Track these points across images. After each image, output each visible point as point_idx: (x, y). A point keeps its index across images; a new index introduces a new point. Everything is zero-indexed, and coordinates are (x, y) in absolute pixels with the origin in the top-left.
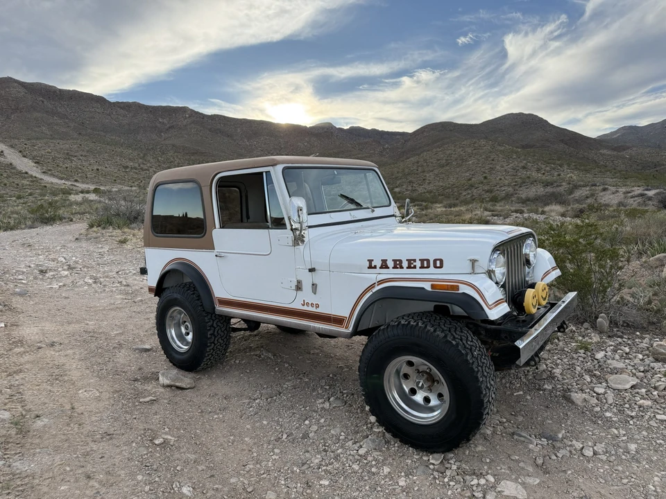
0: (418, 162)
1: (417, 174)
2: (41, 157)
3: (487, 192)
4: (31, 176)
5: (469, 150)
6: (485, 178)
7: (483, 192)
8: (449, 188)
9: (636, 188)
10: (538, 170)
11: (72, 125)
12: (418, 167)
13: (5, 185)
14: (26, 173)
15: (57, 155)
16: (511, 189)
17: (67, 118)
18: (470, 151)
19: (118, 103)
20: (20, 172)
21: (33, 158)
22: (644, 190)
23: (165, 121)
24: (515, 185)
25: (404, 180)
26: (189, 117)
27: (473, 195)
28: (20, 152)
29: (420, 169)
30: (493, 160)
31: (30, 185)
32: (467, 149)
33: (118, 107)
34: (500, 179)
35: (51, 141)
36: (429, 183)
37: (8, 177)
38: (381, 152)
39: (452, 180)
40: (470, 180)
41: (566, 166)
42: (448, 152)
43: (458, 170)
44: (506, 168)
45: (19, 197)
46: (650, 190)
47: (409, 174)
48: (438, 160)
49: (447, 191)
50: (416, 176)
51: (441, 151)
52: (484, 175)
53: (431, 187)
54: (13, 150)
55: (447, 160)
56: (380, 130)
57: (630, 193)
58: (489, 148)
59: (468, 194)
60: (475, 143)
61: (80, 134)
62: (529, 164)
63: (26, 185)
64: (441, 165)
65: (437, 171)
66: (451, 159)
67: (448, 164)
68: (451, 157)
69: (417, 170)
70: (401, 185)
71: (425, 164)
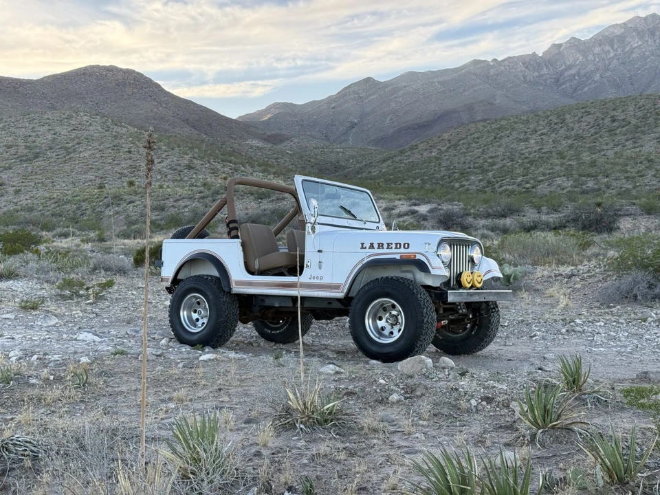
5: (63, 130)
8: (68, 202)
10: (214, 172)
16: (195, 204)
18: (64, 132)
22: (411, 206)
24: (203, 198)
27: (129, 216)
30: (130, 152)
32: (58, 129)
36: (17, 192)
39: (63, 188)
40: (102, 187)
41: (248, 167)
43: (67, 167)
46: (418, 205)
48: (9, 147)
49: (68, 207)
53: (24, 200)
55: (27, 147)
58: (99, 128)
60: (70, 117)
62: (194, 160)
64: (21, 157)
65: (20, 169)
66: (37, 146)
67: (37, 156)
68: (34, 142)
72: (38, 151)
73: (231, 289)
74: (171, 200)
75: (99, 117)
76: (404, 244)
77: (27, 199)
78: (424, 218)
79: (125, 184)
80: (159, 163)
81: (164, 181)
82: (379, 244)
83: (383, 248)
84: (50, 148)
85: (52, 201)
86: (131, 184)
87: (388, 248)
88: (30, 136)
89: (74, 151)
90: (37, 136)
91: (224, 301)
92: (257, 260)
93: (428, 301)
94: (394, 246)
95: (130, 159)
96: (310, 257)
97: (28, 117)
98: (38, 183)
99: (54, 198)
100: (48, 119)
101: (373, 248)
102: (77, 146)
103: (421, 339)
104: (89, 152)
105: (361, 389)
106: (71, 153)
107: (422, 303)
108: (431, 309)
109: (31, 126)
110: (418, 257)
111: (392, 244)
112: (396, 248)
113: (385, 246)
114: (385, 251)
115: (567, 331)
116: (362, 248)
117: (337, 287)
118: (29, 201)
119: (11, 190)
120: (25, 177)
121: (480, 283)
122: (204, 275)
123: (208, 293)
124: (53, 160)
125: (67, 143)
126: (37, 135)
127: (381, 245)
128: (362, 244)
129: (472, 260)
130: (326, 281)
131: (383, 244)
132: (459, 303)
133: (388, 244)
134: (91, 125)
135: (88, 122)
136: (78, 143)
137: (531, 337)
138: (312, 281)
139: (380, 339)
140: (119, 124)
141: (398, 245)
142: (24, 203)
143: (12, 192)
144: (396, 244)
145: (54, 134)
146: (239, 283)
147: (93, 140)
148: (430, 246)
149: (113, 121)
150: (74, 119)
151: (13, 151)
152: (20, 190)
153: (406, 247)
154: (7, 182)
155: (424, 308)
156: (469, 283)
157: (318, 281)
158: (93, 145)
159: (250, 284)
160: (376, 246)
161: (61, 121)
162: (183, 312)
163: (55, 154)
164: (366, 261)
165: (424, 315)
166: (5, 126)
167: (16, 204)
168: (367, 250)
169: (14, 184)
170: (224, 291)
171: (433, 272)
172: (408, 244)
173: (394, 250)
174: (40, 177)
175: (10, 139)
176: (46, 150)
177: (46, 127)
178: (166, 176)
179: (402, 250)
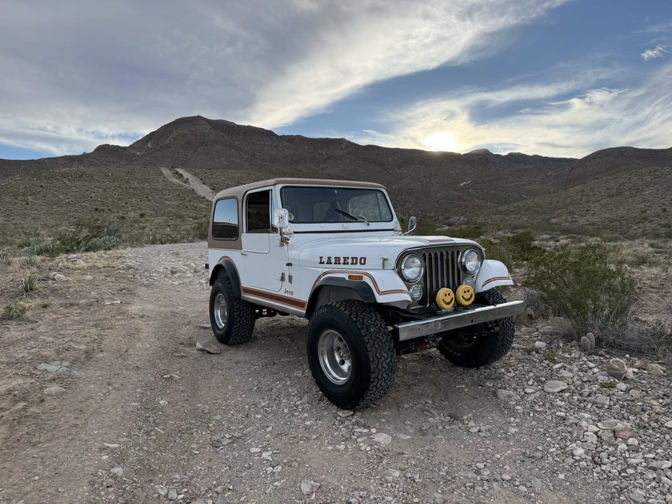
0: (583, 191)
1: (580, 204)
2: (217, 184)
3: (664, 226)
4: (208, 201)
5: (648, 179)
6: (664, 210)
7: (659, 227)
8: (617, 220)
11: (244, 156)
12: (582, 196)
13: (187, 207)
14: (204, 198)
15: (229, 183)
17: (242, 150)
19: (284, 136)
20: (199, 197)
21: (211, 185)
23: (323, 152)
25: (563, 210)
26: (345, 148)
27: (645, 230)
28: (201, 179)
29: (584, 200)
31: (205, 208)
33: (284, 140)
35: (226, 170)
36: (593, 215)
37: (190, 201)
38: (543, 179)
39: (621, 212)
40: (644, 212)
42: (621, 181)
43: (631, 200)
45: (195, 218)
47: (570, 204)
48: (608, 189)
49: (613, 223)
50: (578, 206)
51: (612, 179)
52: (663, 207)
53: (595, 219)
54: (196, 178)
55: (618, 189)
56: (543, 156)
59: (640, 228)
60: (657, 170)
61: (251, 164)
63: (203, 208)
65: (604, 201)
66: (623, 188)
69: (581, 200)
70: (559, 216)
71: (591, 194)
98: (608, 210)
119: (591, 213)
120: (604, 206)
124: (625, 196)
152: (596, 214)
154: (592, 209)
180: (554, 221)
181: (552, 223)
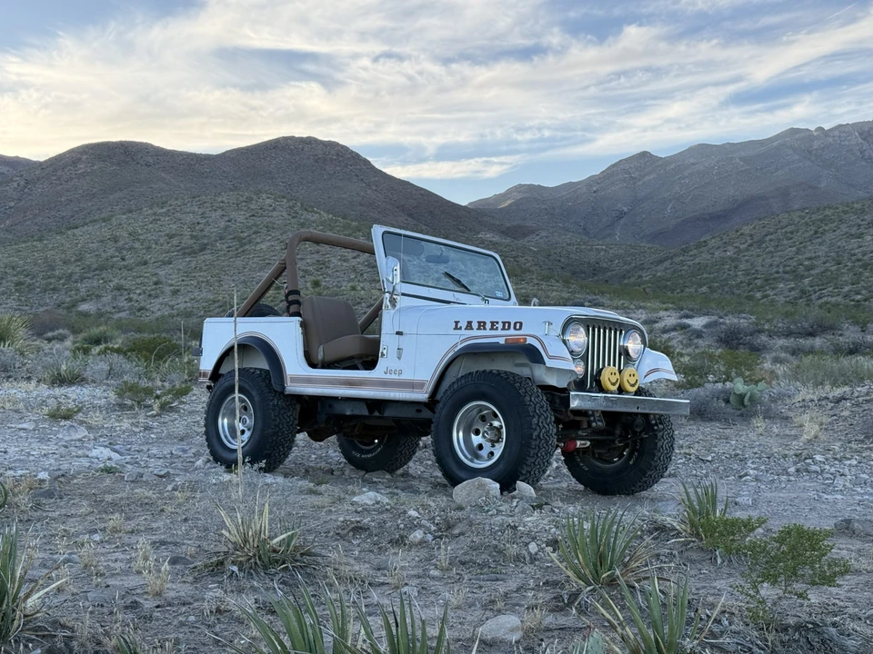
0: (113, 239)
1: (128, 268)
5: (240, 217)
9: (662, 313)
12: (119, 250)
18: (241, 219)
22: (681, 318)
25: (95, 283)
32: (233, 215)
34: (353, 288)
36: (175, 292)
42: (188, 218)
43: (239, 262)
44: (354, 262)
46: (693, 317)
47: (102, 268)
48: (171, 236)
50: (125, 273)
51: (167, 214)
53: (182, 303)
55: (192, 237)
57: (657, 322)
58: (285, 214)
60: (249, 200)
64: (184, 248)
65: (181, 264)
66: (205, 236)
67: (203, 248)
68: (202, 230)
69: (123, 259)
70: (92, 296)
71: (137, 245)
72: (206, 241)
73: (284, 388)
74: (363, 305)
75: (285, 201)
76: (515, 324)
77: (186, 302)
78: (699, 334)
79: (309, 285)
80: (354, 258)
81: (359, 281)
82: (479, 323)
83: (485, 329)
84: (221, 238)
85: (217, 305)
86: (316, 284)
87: (492, 329)
88: (198, 223)
89: (250, 242)
90: (207, 224)
91: (274, 405)
92: (322, 347)
93: (542, 407)
94: (500, 326)
95: (318, 252)
96: (388, 342)
97: (197, 199)
98: (202, 282)
99: (218, 301)
100: (223, 202)
101: (472, 329)
102: (254, 236)
103: (528, 463)
104: (268, 244)
105: (379, 523)
106: (245, 244)
107: (531, 409)
108: (546, 419)
109: (201, 211)
110: (530, 341)
111: (497, 323)
112: (503, 329)
113: (488, 326)
114: (488, 332)
115: (798, 471)
116: (456, 328)
117: (420, 385)
118: (189, 305)
119: (167, 289)
120: (187, 274)
121: (633, 385)
122: (251, 368)
123: (254, 393)
124: (222, 253)
125: (242, 232)
126: (207, 222)
127: (482, 325)
128: (457, 323)
129: (625, 352)
130: (406, 376)
131: (485, 323)
132: (593, 411)
133: (492, 323)
134: (274, 210)
135: (271, 206)
136: (255, 233)
137: (741, 477)
138: (388, 376)
139: (471, 461)
140: (310, 209)
141: (506, 325)
142: (182, 306)
143: (169, 293)
144: (504, 323)
145: (229, 221)
146: (296, 380)
147: (274, 228)
148: (551, 326)
149: (302, 205)
150: (254, 202)
151: (175, 241)
152: (178, 291)
153: (518, 327)
154: (164, 280)
155: (534, 416)
156: (614, 384)
157: (396, 377)
158: (273, 234)
159: (309, 381)
160: (475, 325)
161: (237, 205)
162: (223, 419)
163: (226, 245)
164: (459, 347)
165: (534, 426)
166: (169, 210)
167: (172, 307)
168: (463, 331)
169: (173, 282)
170: (276, 392)
171: (549, 363)
172: (521, 324)
173: (500, 332)
174: (205, 274)
175: (174, 227)
176: (216, 241)
177: (220, 212)
178: (362, 275)
179: (512, 331)
180: (84, 307)
181: (86, 315)
